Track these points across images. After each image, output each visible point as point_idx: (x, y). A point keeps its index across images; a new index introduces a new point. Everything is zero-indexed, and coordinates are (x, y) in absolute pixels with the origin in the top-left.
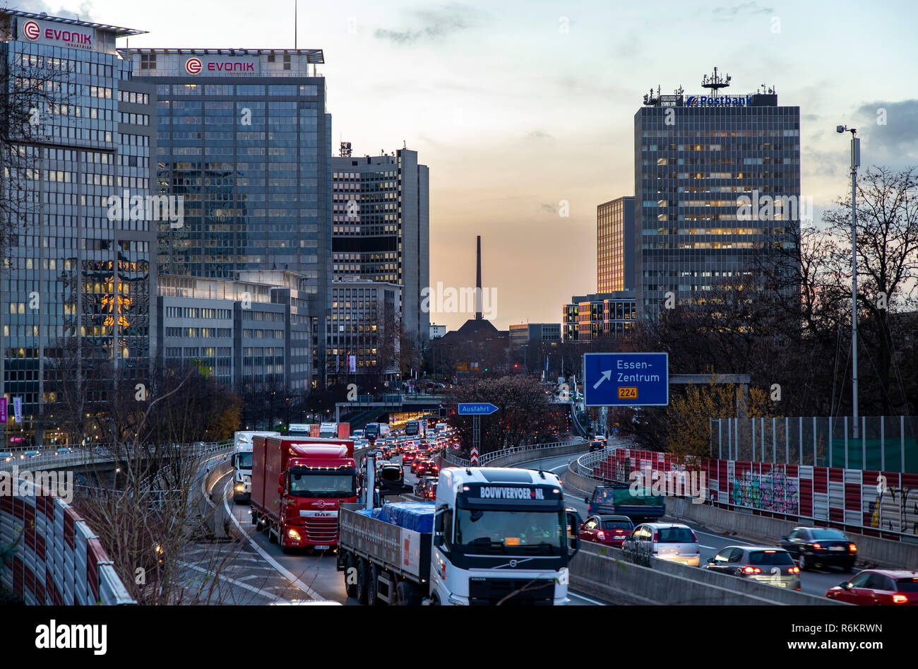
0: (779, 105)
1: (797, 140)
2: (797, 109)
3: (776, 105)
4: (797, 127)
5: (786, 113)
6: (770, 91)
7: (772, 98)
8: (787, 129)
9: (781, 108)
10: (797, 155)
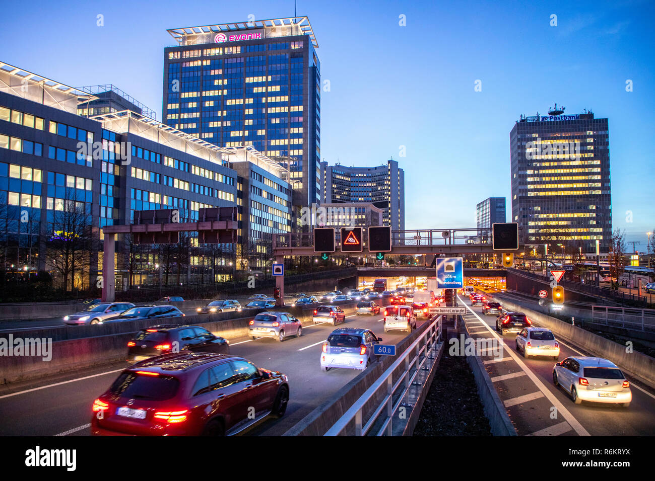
0: (595, 118)
1: (607, 136)
2: (606, 120)
3: (593, 117)
4: (607, 129)
5: (600, 122)
6: (589, 112)
7: (590, 115)
8: (601, 130)
9: (597, 120)
10: (607, 144)
